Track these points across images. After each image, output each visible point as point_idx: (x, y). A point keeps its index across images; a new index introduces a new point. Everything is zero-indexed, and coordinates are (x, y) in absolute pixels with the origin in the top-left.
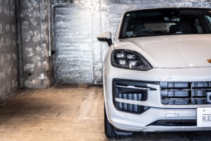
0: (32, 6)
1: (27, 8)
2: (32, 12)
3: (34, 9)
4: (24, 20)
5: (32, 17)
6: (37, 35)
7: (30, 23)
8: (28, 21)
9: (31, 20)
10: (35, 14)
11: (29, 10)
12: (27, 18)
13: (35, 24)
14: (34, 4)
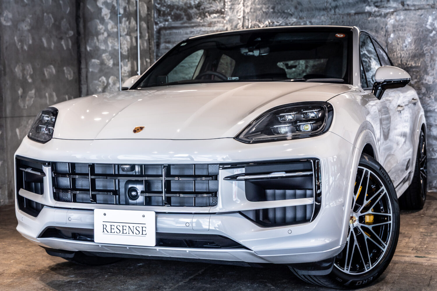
0: (106, 30)
1: (98, 34)
2: (105, 41)
3: (109, 35)
4: (92, 57)
5: (105, 51)
6: (114, 84)
7: (102, 63)
8: (99, 57)
9: (104, 56)
10: (110, 45)
11: (101, 37)
12: (96, 53)
13: (111, 63)
14: (109, 27)
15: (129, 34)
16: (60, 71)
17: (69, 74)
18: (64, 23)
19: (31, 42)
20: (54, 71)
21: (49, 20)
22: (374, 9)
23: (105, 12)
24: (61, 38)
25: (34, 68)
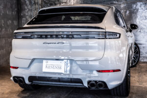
15: (35, 10)
16: (13, 22)
17: (15, 23)
18: (14, 6)
19: (3, 12)
20: (11, 22)
21: (9, 5)
22: (116, 2)
23: (27, 2)
24: (13, 11)
25: (4, 21)
